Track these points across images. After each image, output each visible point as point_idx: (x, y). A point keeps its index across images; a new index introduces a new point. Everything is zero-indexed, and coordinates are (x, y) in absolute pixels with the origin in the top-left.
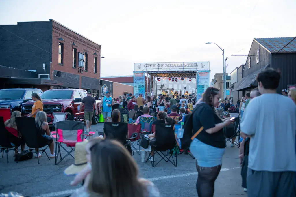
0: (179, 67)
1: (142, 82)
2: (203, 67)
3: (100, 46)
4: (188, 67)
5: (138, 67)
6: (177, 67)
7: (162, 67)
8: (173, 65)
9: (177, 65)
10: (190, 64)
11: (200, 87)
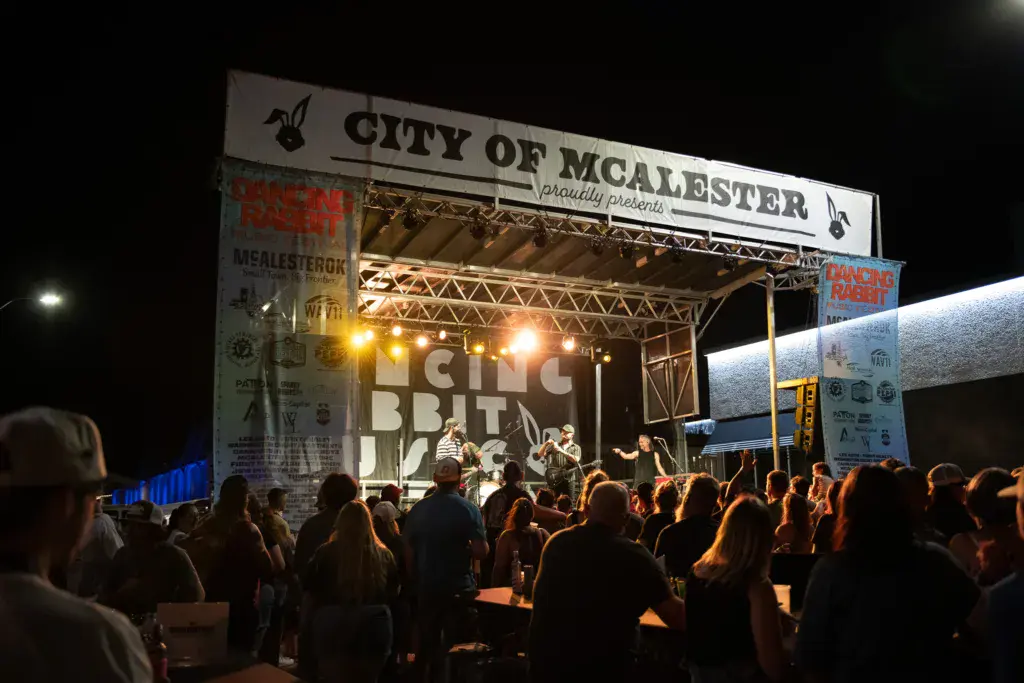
0: (677, 194)
2: (837, 230)
4: (742, 215)
5: (276, 127)
6: (655, 197)
7: (532, 175)
8: (624, 169)
9: (656, 181)
10: (753, 189)
11: (840, 393)
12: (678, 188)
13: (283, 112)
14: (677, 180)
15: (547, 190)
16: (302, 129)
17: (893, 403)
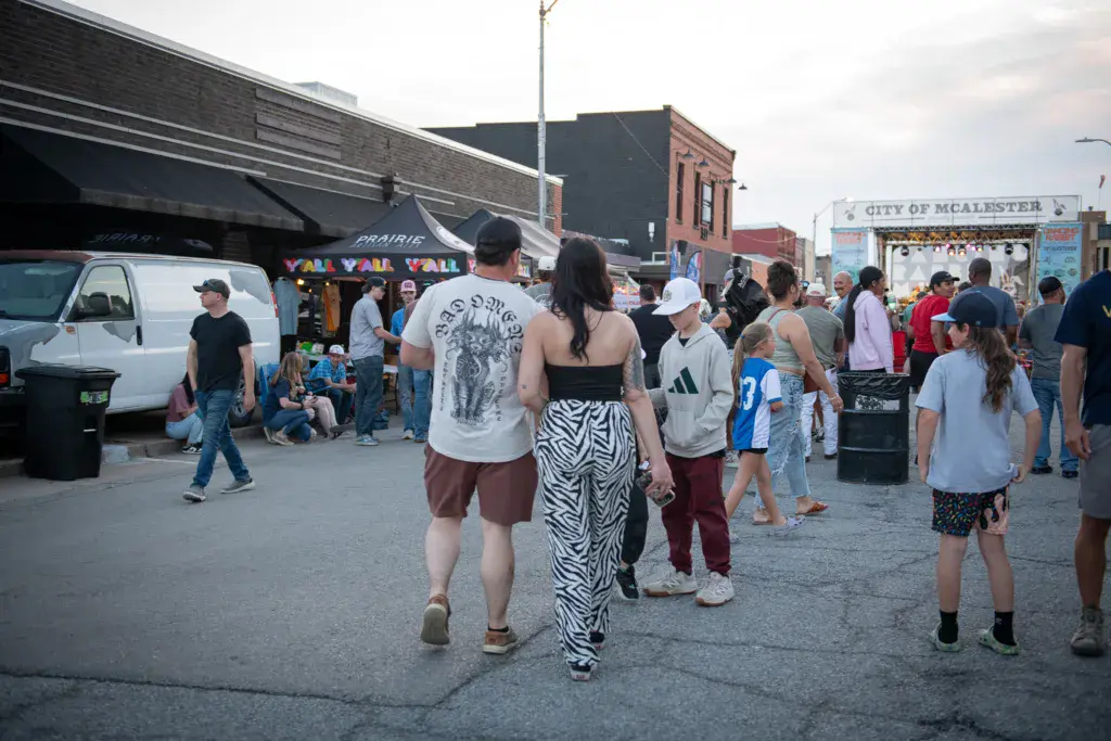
0: (981, 211)
1: (858, 262)
3: (733, 153)
4: (1010, 214)
5: (847, 215)
9: (972, 208)
10: (1015, 204)
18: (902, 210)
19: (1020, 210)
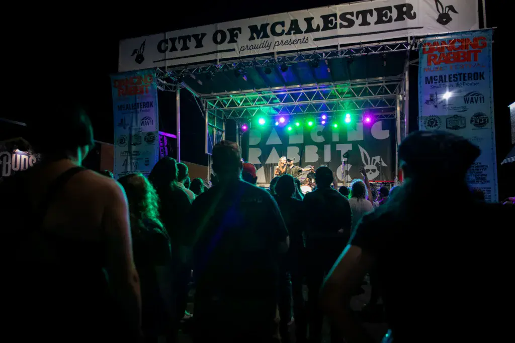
0: (318, 29)
1: (146, 120)
2: (444, 19)
4: (364, 29)
5: (135, 56)
6: (303, 35)
7: (235, 44)
8: (283, 26)
9: (303, 26)
10: (371, 12)
11: (436, 125)
12: (318, 26)
13: (137, 50)
14: (318, 22)
15: (242, 49)
16: (143, 54)
17: (485, 127)
18: (204, 42)
19: (379, 21)
